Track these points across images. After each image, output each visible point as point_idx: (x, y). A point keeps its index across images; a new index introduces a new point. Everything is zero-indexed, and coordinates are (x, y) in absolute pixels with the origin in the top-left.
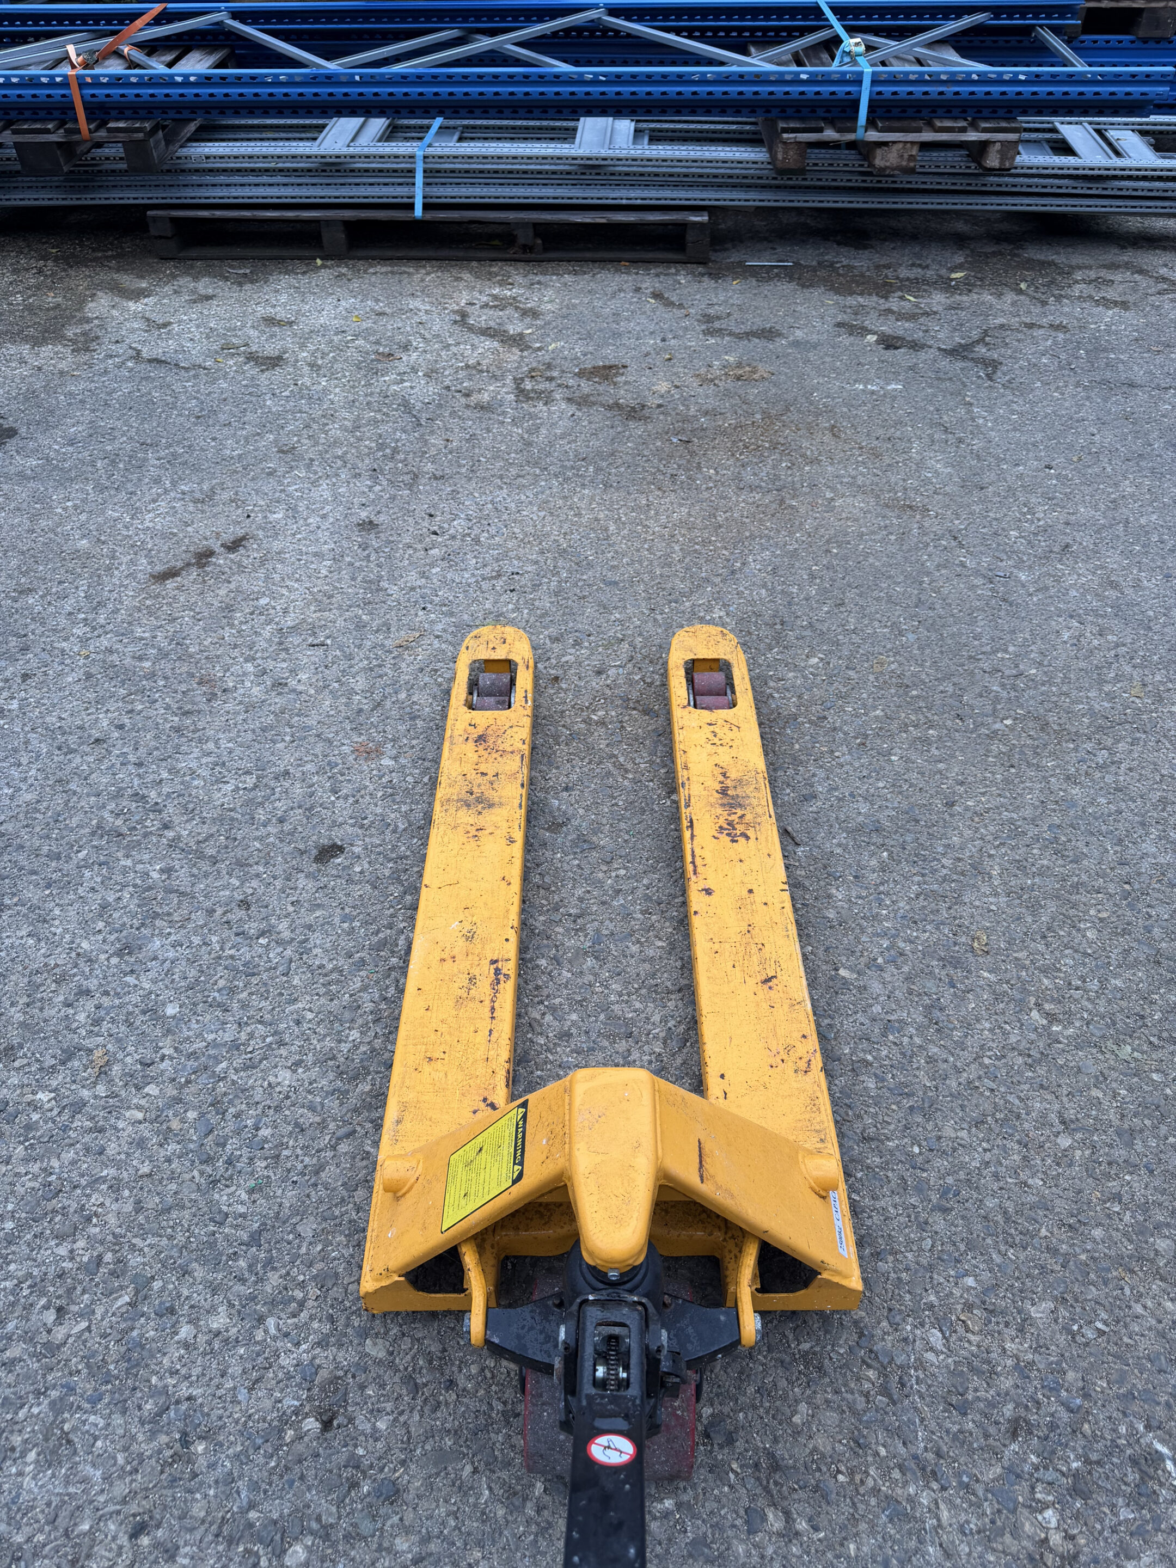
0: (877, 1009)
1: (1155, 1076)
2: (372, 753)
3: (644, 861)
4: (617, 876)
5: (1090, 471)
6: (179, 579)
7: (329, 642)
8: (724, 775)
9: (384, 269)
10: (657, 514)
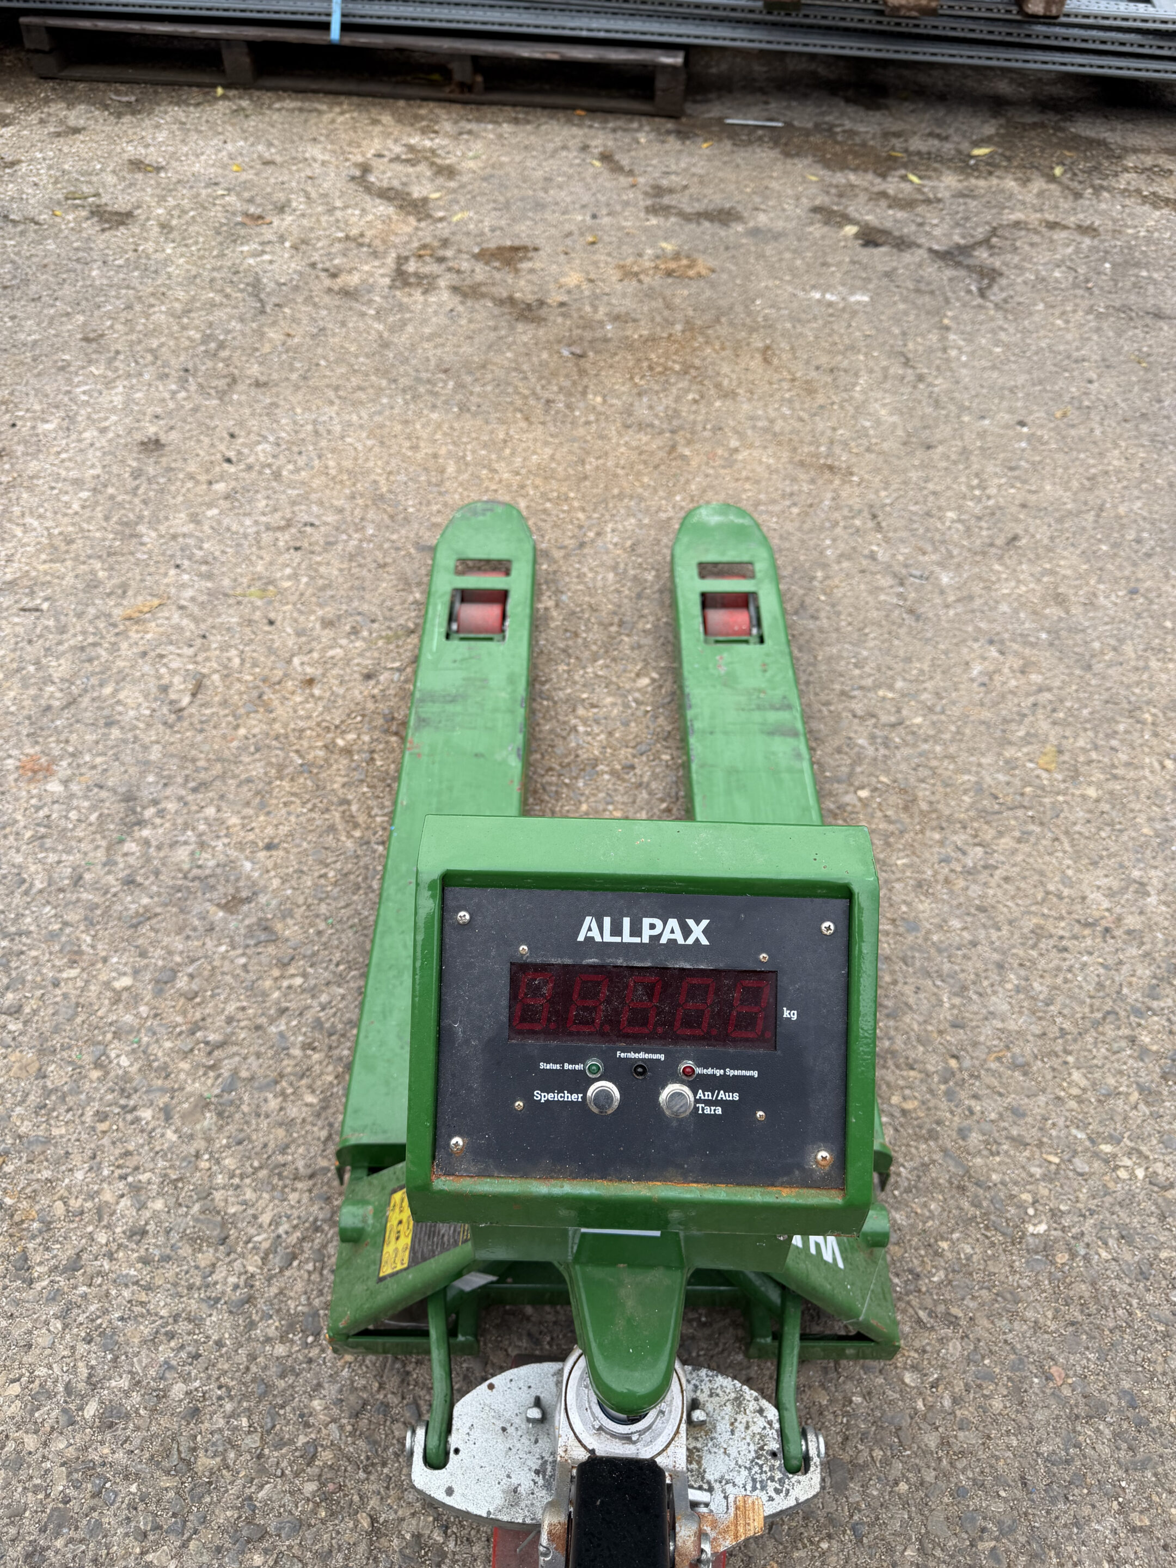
2: (41, 771)
3: (332, 967)
4: (290, 987)
5: (1073, 432)
7: (45, 606)
9: (291, 105)
10: (513, 454)
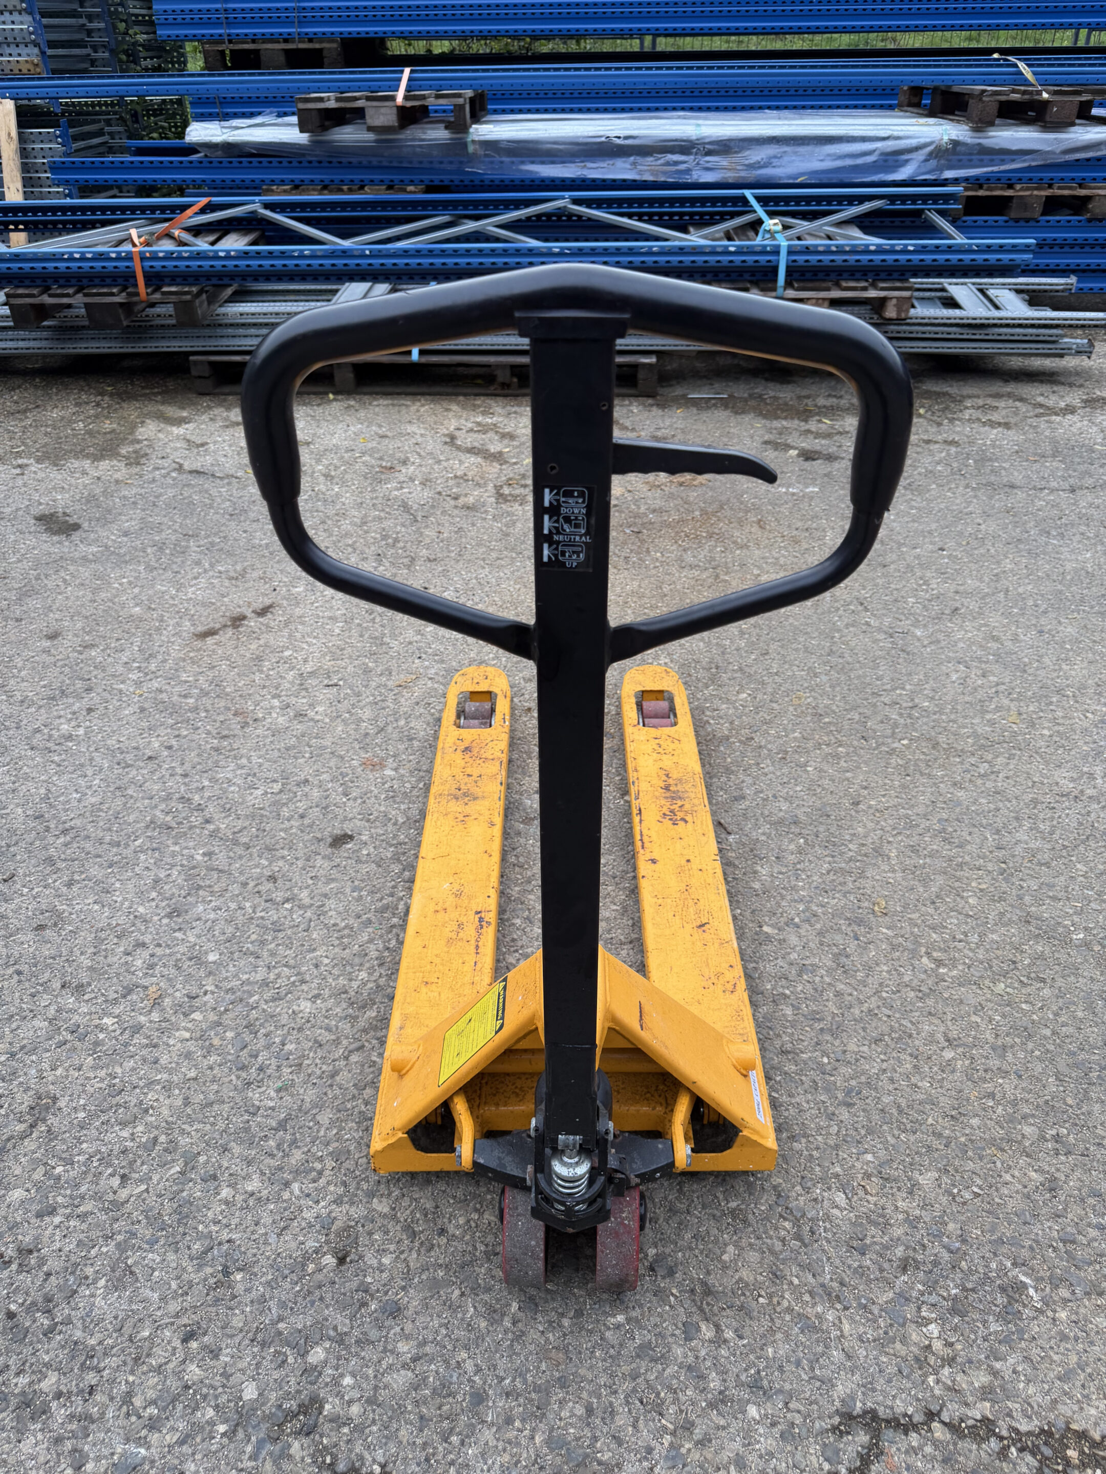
0: (794, 956)
1: (1024, 1006)
2: (377, 765)
5: (976, 552)
6: (217, 637)
7: (341, 683)
8: (667, 775)
9: (386, 402)
